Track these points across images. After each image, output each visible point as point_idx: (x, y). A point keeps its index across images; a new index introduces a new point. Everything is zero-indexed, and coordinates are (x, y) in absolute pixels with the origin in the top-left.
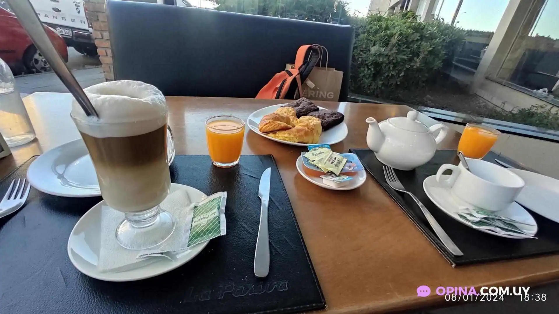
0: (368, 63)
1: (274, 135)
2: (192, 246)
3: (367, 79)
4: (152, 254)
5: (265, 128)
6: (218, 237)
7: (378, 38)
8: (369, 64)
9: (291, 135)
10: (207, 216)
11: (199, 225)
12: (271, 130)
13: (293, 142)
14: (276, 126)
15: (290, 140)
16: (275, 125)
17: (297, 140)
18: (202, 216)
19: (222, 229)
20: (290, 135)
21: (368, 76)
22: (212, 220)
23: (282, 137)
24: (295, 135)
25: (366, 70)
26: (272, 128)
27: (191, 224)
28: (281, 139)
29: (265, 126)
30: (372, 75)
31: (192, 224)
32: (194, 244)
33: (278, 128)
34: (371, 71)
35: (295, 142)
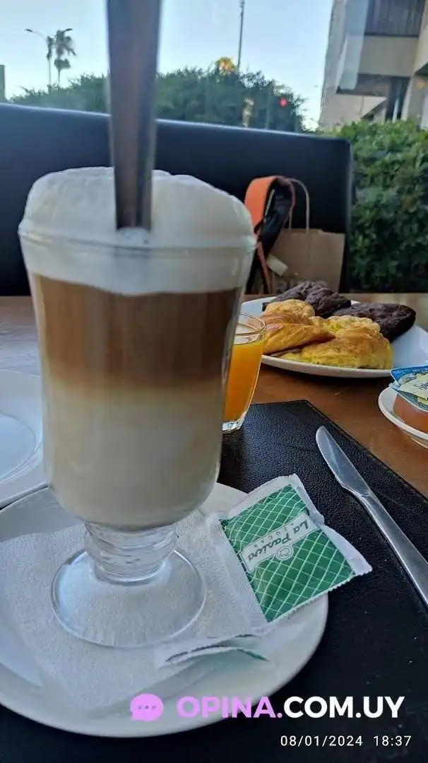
0: (365, 223)
1: (298, 355)
2: (281, 617)
3: (362, 257)
4: (198, 650)
5: (274, 341)
6: (351, 580)
7: (379, 169)
8: (367, 225)
9: (342, 351)
10: (283, 536)
11: (272, 561)
12: (290, 344)
13: (347, 366)
14: (301, 335)
15: (341, 362)
16: (298, 334)
17: (357, 362)
18: (267, 539)
19: (350, 558)
20: (339, 350)
21: (365, 251)
22: (307, 542)
23: (320, 358)
24: (351, 351)
25: (361, 238)
26: (292, 339)
27: (240, 564)
28: (318, 363)
29: (273, 338)
30: (373, 250)
31: (243, 564)
32: (284, 610)
33: (305, 340)
34: (372, 241)
35: (353, 366)
